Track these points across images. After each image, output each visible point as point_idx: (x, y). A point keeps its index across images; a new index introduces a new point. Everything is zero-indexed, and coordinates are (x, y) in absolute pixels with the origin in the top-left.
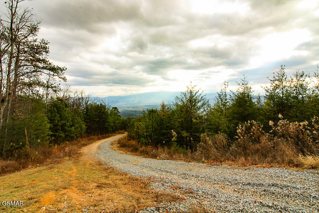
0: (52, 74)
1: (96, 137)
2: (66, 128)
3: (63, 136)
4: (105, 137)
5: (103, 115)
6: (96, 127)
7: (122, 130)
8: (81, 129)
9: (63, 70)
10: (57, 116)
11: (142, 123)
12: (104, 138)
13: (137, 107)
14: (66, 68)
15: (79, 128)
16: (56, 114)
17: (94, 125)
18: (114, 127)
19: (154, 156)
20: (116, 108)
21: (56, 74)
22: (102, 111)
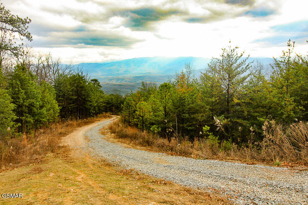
0: (11, 29)
1: (75, 123)
2: (35, 110)
3: (32, 121)
4: (88, 122)
5: (82, 91)
6: (74, 108)
7: (106, 112)
8: (54, 110)
9: (26, 22)
10: (22, 93)
11: (147, 104)
12: (86, 123)
13: (122, 79)
14: (30, 20)
15: (52, 111)
16: (20, 89)
17: (71, 105)
18: (97, 108)
19: (185, 154)
20: (96, 81)
21: (16, 29)
22: (82, 85)
